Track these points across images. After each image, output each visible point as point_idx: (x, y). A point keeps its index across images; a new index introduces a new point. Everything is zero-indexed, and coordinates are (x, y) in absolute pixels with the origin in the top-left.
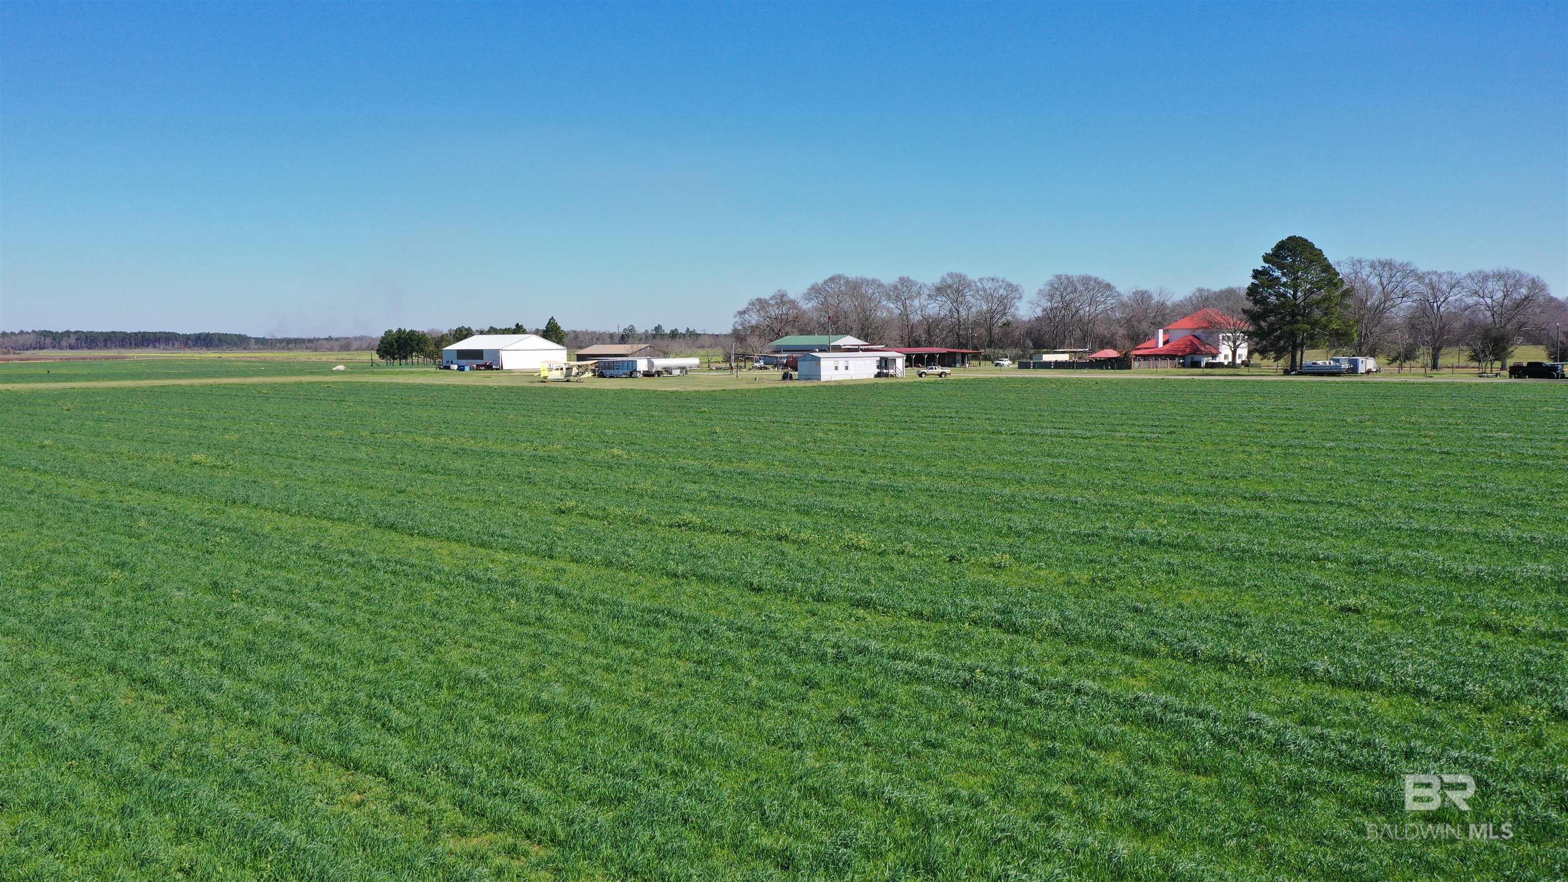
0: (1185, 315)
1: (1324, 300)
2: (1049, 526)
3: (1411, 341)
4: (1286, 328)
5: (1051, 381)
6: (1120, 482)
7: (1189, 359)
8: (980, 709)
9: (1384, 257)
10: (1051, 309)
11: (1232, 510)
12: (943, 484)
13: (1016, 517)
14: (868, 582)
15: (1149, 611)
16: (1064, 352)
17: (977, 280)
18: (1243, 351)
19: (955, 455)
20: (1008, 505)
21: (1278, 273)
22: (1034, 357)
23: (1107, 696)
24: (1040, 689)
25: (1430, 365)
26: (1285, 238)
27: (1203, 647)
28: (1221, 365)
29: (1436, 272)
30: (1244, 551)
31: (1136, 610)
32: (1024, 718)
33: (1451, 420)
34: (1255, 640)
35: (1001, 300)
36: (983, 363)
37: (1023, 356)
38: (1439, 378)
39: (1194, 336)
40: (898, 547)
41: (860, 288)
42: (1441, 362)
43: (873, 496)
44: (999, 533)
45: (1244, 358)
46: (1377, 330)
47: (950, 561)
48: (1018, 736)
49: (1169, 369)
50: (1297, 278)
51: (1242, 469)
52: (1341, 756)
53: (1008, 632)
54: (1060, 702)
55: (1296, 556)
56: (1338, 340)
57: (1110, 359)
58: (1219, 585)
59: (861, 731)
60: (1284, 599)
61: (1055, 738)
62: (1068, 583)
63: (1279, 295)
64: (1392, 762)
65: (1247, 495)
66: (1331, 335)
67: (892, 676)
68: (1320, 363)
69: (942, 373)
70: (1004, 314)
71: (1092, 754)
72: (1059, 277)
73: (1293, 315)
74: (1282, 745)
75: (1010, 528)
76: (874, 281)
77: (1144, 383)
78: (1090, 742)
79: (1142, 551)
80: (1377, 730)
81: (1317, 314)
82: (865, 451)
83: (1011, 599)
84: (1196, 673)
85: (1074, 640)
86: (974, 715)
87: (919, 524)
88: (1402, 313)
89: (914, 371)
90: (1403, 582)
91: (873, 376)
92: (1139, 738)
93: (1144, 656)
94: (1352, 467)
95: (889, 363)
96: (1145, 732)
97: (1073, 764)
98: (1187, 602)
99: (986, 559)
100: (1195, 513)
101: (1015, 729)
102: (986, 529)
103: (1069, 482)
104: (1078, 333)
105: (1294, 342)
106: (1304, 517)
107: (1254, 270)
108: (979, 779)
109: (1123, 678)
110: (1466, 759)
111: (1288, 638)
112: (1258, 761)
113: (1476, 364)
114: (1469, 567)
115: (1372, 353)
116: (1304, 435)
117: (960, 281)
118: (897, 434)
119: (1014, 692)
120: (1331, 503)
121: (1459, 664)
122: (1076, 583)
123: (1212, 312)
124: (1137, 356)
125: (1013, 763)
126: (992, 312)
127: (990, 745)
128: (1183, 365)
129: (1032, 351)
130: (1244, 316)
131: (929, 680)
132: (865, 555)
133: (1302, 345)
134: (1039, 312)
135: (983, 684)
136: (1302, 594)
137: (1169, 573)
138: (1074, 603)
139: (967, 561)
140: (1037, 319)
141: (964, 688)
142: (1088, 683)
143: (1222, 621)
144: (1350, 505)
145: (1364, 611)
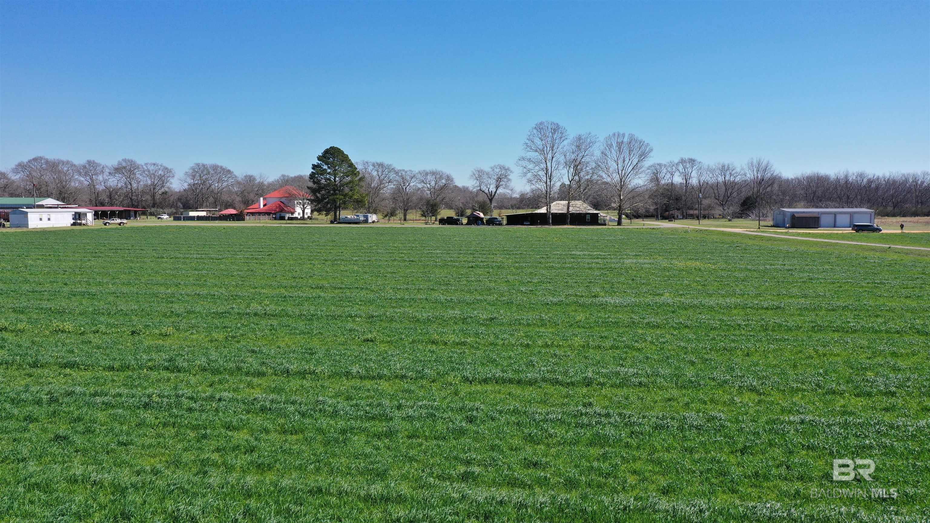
0: (275, 190)
1: (350, 182)
2: (198, 310)
3: (393, 206)
4: (331, 198)
5: (195, 227)
6: (240, 283)
7: (278, 215)
8: (156, 418)
9: (379, 161)
10: (194, 185)
11: (305, 295)
12: (125, 289)
13: (176, 306)
14: (72, 352)
15: (261, 352)
16: (203, 211)
17: (143, 164)
18: (308, 211)
19: (132, 272)
20: (170, 299)
21: (325, 167)
22: (184, 213)
23: (238, 400)
24: (195, 402)
25: (403, 219)
26: (328, 147)
27: (292, 367)
28: (296, 219)
29: (404, 170)
30: (312, 315)
31: (253, 351)
32: (186, 419)
33: (413, 245)
34: (320, 360)
35: (161, 178)
36: (149, 217)
37: (176, 213)
38: (407, 225)
39: (281, 202)
40: (94, 328)
41: (57, 166)
42: (408, 217)
43: (73, 299)
44: (165, 315)
45: (309, 215)
46: (377, 200)
47: (132, 334)
48: (182, 431)
49: (267, 221)
50: (336, 170)
51: (310, 272)
52: (366, 413)
53: (173, 372)
54: (208, 407)
55: (341, 316)
56: (358, 204)
57: (232, 215)
58: (300, 334)
59: (72, 443)
60: (335, 338)
61: (206, 428)
62: (211, 341)
63: (327, 179)
64: (391, 412)
65: (313, 286)
66: (354, 201)
67: (93, 407)
68: (349, 217)
69: (121, 223)
70: (163, 186)
71: (230, 433)
72: (198, 165)
73: (334, 190)
74: (336, 412)
75: (172, 312)
76: (68, 162)
77: (252, 228)
78: (229, 427)
79: (255, 319)
80: (384, 398)
81: (347, 190)
82: (66, 271)
83: (175, 352)
84: (288, 382)
85: (216, 372)
86: (153, 422)
87: (109, 314)
88: (389, 191)
89: (100, 223)
90: (394, 325)
91: (70, 225)
92: (258, 421)
93: (258, 376)
94: (367, 269)
95: (82, 216)
96: (261, 416)
97: (218, 441)
98: (282, 345)
99: (157, 331)
100: (285, 297)
101: (180, 426)
102: (156, 314)
103: (209, 284)
104: (211, 199)
105: (335, 206)
106: (344, 295)
107: (313, 165)
108: (157, 459)
109: (247, 390)
110: (425, 405)
111: (338, 358)
112: (324, 422)
113: (424, 218)
114: (424, 315)
115: (375, 212)
116: (342, 254)
117: (131, 165)
118: (90, 260)
119: (179, 405)
120: (357, 288)
121: (421, 361)
122: (216, 340)
123: (291, 189)
124: (248, 213)
125: (180, 446)
126: (154, 186)
127: (165, 438)
128: (275, 219)
129: (182, 210)
130: (309, 191)
131: (121, 405)
132: (70, 335)
133: (339, 207)
134: (186, 186)
135: (158, 403)
136: (344, 335)
137: (271, 330)
138: (216, 351)
139: (143, 334)
140: (185, 190)
141: (145, 408)
142: (225, 394)
143: (302, 353)
144: (367, 289)
145: (375, 340)
